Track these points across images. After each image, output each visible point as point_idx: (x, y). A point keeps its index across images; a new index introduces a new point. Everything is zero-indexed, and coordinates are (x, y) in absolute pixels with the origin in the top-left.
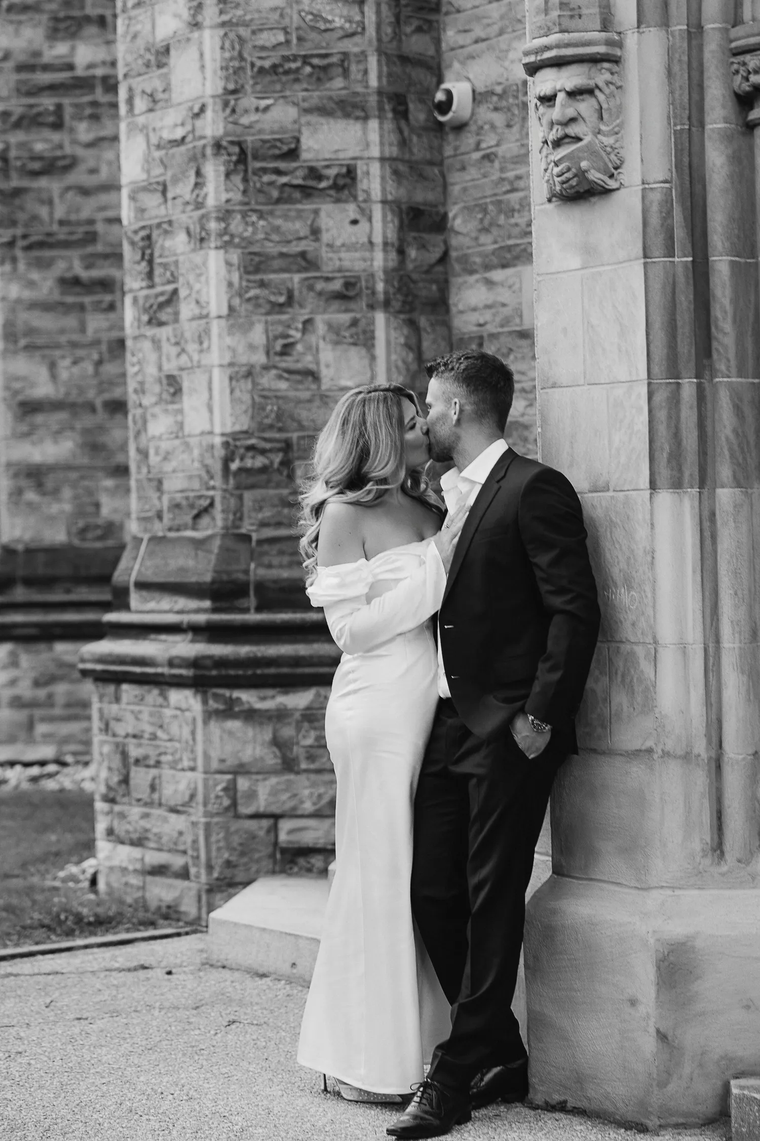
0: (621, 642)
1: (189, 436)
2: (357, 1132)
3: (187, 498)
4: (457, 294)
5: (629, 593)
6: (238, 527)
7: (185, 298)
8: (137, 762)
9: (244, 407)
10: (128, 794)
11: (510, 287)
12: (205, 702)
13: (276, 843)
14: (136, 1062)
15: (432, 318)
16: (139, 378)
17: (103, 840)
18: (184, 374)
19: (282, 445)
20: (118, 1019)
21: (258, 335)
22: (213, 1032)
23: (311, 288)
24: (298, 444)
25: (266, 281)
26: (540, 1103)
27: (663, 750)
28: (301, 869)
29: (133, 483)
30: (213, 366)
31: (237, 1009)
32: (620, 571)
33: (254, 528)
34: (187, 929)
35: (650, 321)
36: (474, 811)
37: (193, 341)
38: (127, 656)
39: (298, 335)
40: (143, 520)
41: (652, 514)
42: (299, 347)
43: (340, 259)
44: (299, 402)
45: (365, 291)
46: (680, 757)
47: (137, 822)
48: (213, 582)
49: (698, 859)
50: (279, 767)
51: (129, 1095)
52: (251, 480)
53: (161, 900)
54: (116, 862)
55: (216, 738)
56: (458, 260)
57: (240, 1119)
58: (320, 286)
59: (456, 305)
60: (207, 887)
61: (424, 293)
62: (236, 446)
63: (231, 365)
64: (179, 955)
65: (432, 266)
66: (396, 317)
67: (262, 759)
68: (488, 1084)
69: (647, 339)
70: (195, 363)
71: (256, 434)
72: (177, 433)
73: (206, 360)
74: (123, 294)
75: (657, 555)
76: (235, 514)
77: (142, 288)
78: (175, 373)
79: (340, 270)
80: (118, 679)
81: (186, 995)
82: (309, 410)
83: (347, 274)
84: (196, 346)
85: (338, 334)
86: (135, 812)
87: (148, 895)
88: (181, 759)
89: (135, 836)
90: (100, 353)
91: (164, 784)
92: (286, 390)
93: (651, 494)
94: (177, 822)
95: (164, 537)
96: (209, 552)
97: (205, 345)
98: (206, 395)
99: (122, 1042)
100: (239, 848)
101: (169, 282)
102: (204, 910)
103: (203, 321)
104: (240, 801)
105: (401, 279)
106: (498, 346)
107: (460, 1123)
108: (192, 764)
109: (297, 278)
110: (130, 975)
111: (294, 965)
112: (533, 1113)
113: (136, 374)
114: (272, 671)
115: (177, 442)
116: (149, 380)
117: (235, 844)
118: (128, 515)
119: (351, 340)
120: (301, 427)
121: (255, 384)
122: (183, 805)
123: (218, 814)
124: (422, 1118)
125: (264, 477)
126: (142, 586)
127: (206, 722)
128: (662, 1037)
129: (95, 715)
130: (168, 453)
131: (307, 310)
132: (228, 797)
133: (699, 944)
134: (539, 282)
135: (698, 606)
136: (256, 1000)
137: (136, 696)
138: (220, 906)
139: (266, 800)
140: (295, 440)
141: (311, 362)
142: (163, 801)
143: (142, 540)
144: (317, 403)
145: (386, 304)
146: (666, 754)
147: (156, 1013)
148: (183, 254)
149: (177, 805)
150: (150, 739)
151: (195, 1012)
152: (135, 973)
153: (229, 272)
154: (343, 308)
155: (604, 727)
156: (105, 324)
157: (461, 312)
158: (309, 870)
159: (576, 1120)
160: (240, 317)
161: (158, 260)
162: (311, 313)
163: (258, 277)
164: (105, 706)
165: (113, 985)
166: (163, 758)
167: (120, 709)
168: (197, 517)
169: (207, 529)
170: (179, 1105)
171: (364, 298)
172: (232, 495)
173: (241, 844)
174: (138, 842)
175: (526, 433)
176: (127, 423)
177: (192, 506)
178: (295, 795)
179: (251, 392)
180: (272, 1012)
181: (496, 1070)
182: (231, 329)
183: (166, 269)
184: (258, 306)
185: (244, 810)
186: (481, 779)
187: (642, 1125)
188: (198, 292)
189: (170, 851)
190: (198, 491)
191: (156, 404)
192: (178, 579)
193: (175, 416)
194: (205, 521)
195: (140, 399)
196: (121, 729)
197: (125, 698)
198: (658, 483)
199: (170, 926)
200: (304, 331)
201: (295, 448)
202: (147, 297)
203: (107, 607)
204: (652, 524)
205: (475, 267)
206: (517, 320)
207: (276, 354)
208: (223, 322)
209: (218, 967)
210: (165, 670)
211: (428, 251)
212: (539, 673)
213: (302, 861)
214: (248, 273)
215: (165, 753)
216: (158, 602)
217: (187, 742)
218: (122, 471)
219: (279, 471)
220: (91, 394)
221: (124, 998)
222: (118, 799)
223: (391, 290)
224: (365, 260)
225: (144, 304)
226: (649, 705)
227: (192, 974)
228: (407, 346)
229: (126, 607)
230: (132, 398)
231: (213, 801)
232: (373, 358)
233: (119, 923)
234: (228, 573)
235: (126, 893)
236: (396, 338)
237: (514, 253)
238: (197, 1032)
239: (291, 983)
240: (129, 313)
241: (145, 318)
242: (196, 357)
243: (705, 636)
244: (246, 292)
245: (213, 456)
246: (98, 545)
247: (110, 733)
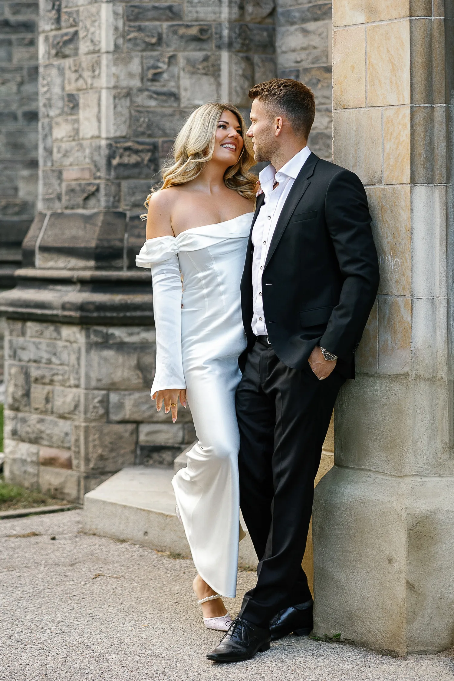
0: (388, 295)
1: (83, 139)
2: (185, 657)
3: (80, 185)
4: (281, 39)
5: (394, 259)
6: (117, 207)
7: (83, 38)
8: (36, 380)
9: (123, 119)
10: (28, 404)
11: (320, 35)
12: (88, 336)
13: (137, 442)
14: (24, 605)
15: (263, 56)
16: (48, 96)
17: (9, 438)
18: (81, 94)
19: (151, 147)
20: (13, 572)
21: (135, 66)
22: (83, 583)
23: (175, 33)
24: (162, 147)
25: (143, 27)
26: (321, 636)
27: (416, 375)
28: (155, 462)
29: (40, 173)
30: (102, 88)
31: (103, 566)
32: (388, 243)
33: (128, 208)
34: (69, 506)
35: (413, 61)
36: (279, 417)
37: (88, 69)
38: (31, 301)
39: (165, 67)
40: (47, 200)
41: (411, 202)
42: (165, 76)
43: (197, 12)
44: (164, 115)
45: (215, 36)
46: (428, 380)
47: (34, 425)
48: (97, 247)
49: (439, 455)
50: (141, 385)
51: (18, 629)
52: (127, 173)
53: (50, 484)
54: (18, 456)
55: (95, 364)
56: (283, 14)
57: (99, 648)
58: (182, 31)
59: (280, 47)
60: (84, 475)
61: (257, 38)
62: (117, 147)
63: (115, 87)
64: (62, 525)
65: (264, 18)
66: (236, 55)
67: (129, 379)
68: (283, 622)
69: (411, 74)
70: (89, 86)
71: (132, 139)
72: (74, 136)
73: (97, 83)
74: (39, 33)
75: (414, 231)
76: (114, 197)
77: (52, 30)
78: (74, 92)
79: (197, 20)
80: (24, 318)
81: (65, 555)
82: (171, 122)
83: (202, 23)
84: (90, 73)
85: (194, 67)
86: (34, 418)
87: (41, 481)
88: (69, 379)
89: (33, 436)
90: (22, 77)
91: (56, 398)
92: (155, 107)
93: (411, 187)
94: (65, 426)
95: (62, 214)
96: (95, 225)
97: (97, 73)
98: (96, 110)
99: (15, 590)
100: (110, 446)
101: (72, 26)
102: (82, 492)
103: (96, 55)
104: (111, 410)
105: (241, 27)
106: (310, 77)
107: (261, 651)
108: (76, 382)
109: (165, 25)
110: (24, 540)
111: (146, 533)
112: (315, 643)
113: (46, 93)
114: (138, 314)
115: (74, 143)
116: (55, 97)
117: (107, 443)
118: (36, 196)
119: (203, 71)
120: (165, 134)
121: (132, 102)
122: (69, 413)
123: (94, 420)
124: (233, 647)
125: (136, 171)
126: (44, 249)
127: (88, 351)
128: (410, 586)
129: (6, 344)
130: (67, 151)
131: (172, 49)
132: (103, 407)
133: (439, 517)
134: (335, 32)
135: (443, 269)
136: (117, 559)
137: (37, 331)
138: (93, 489)
139: (130, 410)
140: (160, 144)
141: (173, 87)
142: (55, 410)
143: (45, 215)
144: (177, 117)
145: (230, 45)
146: (418, 378)
147: (42, 568)
148: (83, 5)
149: (64, 413)
150: (46, 364)
151: (70, 568)
152: (28, 539)
153: (116, 19)
154: (198, 47)
155: (374, 357)
156: (27, 56)
157: (284, 52)
158: (161, 463)
159: (346, 648)
160: (122, 52)
161: (64, 10)
162: (175, 51)
163: (137, 24)
164: (14, 339)
165: (11, 548)
166: (56, 378)
167: (25, 341)
168: (87, 199)
169: (93, 208)
170: (55, 637)
171: (214, 41)
172: (113, 183)
173: (111, 443)
174: (35, 441)
175: (328, 142)
176: (37, 128)
177: (83, 191)
178: (152, 407)
179: (129, 108)
180: (128, 568)
181: (291, 610)
182: (116, 62)
183: (70, 17)
184: (136, 45)
185: (115, 417)
186: (284, 393)
187: (394, 652)
188: (93, 33)
189: (58, 447)
190: (88, 180)
191: (59, 115)
192: (71, 245)
193: (74, 124)
194: (92, 202)
195: (47, 111)
196: (25, 356)
197: (29, 332)
198: (417, 179)
199: (56, 504)
200: (169, 64)
201: (160, 149)
202: (55, 37)
203: (18, 264)
204: (412, 209)
205: (295, 20)
206: (324, 59)
207: (148, 80)
208: (110, 56)
209: (90, 535)
210: (59, 312)
211: (261, 7)
212: (332, 318)
213: (155, 456)
214: (130, 20)
215: (57, 374)
216: (56, 262)
217: (73, 366)
218: (34, 164)
219: (148, 166)
220: (14, 107)
221: (18, 557)
222: (21, 408)
223: (234, 35)
224: (215, 13)
225: (53, 41)
226: (408, 340)
227: (70, 539)
228: (244, 76)
229: (31, 264)
230: (42, 111)
231: (91, 410)
232: (219, 85)
233: (18, 501)
234: (108, 241)
235: (25, 479)
236: (236, 70)
237: (323, 10)
238: (71, 583)
239: (144, 546)
240: (42, 48)
241: (53, 52)
242: (89, 81)
243: (448, 291)
244: (128, 35)
245: (100, 155)
246: (16, 218)
247: (17, 358)
